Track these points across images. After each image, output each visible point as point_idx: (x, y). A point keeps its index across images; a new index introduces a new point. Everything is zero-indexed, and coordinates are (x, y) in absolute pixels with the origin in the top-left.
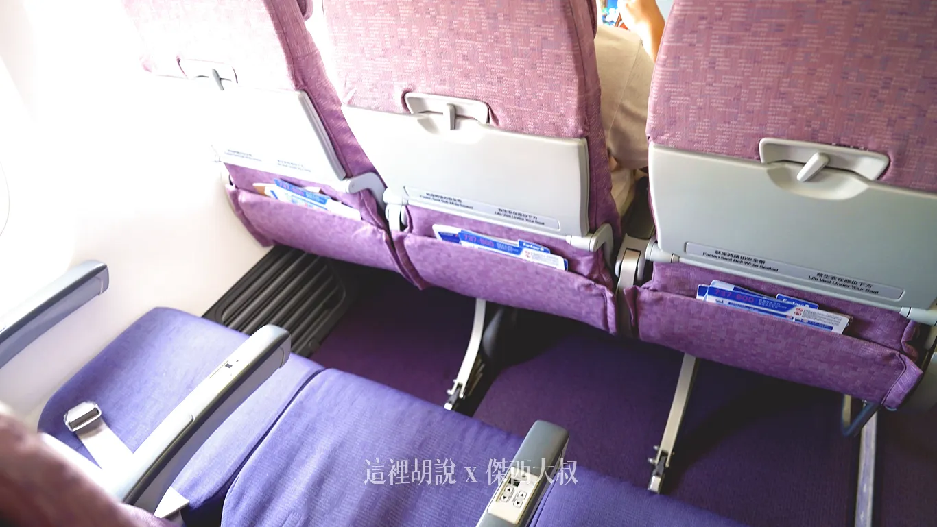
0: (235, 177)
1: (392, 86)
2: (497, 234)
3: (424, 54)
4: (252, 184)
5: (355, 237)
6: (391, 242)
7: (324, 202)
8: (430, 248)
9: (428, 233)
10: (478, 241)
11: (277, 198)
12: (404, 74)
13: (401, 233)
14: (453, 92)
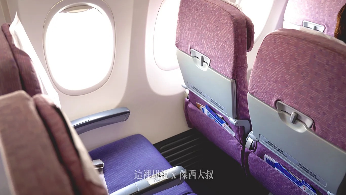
0: (191, 97)
1: (273, 95)
2: (293, 173)
3: (293, 89)
4: (196, 102)
5: (229, 142)
6: (243, 151)
7: (222, 123)
8: (259, 162)
9: (262, 156)
10: (283, 170)
11: (203, 112)
12: (281, 93)
13: (249, 150)
14: (300, 109)
